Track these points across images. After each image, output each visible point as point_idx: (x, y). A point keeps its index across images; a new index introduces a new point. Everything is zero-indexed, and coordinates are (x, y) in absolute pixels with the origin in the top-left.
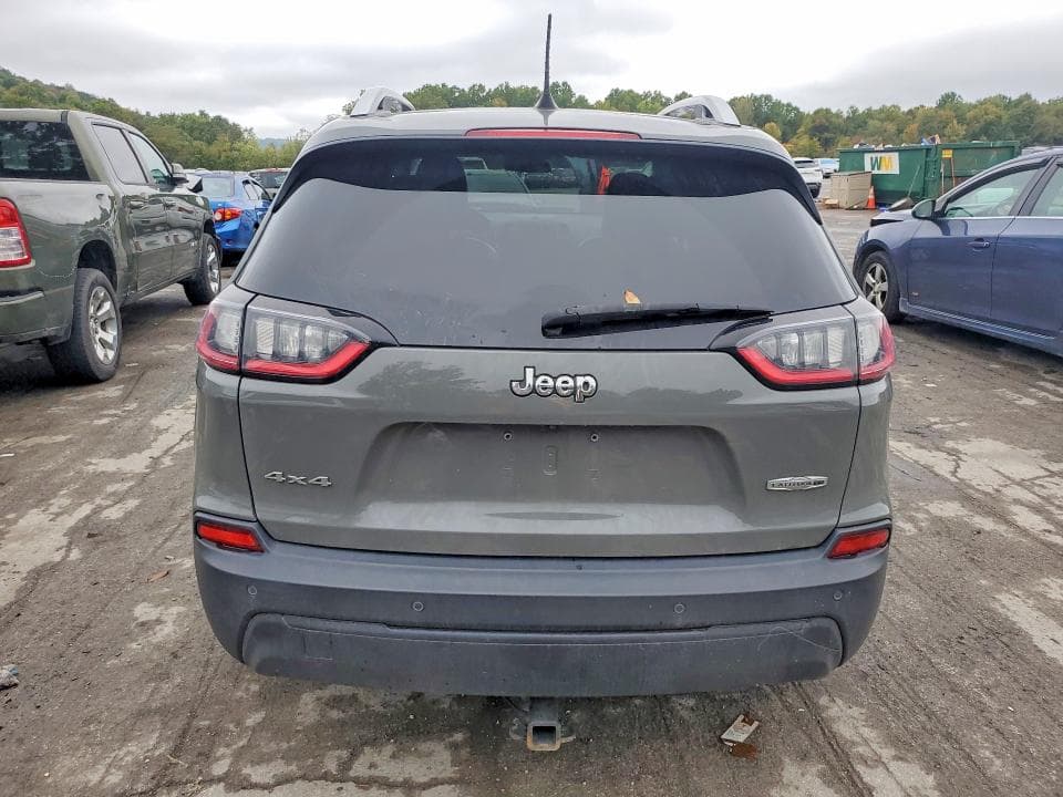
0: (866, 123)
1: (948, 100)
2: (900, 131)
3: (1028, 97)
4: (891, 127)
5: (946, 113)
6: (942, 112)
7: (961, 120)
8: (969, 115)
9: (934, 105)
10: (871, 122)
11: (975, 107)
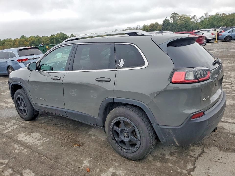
0: (5, 43)
1: (23, 37)
2: (14, 44)
3: (38, 36)
4: (12, 44)
5: (23, 40)
6: (22, 40)
7: (27, 41)
8: (28, 40)
9: (20, 38)
10: (5, 42)
11: (29, 38)
